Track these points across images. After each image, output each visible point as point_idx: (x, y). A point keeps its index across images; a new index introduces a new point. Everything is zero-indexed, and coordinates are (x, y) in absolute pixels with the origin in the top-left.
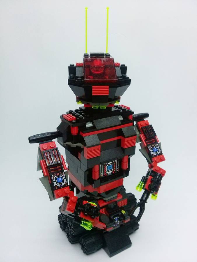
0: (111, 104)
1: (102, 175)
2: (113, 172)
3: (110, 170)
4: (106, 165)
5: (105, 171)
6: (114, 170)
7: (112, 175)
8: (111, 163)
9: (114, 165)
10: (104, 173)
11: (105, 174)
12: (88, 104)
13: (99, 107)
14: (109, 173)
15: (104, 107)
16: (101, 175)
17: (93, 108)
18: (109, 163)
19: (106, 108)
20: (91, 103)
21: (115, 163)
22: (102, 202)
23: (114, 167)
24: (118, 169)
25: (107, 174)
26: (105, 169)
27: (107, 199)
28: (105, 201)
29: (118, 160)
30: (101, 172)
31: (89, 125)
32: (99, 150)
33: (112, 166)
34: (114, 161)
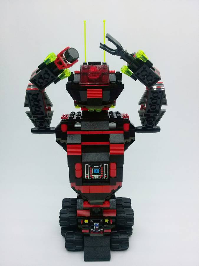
0: (105, 107)
1: (88, 176)
2: (101, 177)
3: (97, 174)
5: (91, 173)
6: (102, 175)
7: (98, 179)
8: (98, 166)
9: (102, 170)
11: (91, 176)
12: (84, 107)
13: (95, 110)
14: (96, 177)
15: (99, 109)
17: (89, 111)
19: (101, 111)
20: (87, 107)
21: (102, 168)
22: (87, 203)
23: (102, 172)
24: (106, 175)
25: (93, 176)
26: (91, 171)
27: (91, 202)
28: (89, 203)
29: (106, 166)
30: (87, 173)
31: (77, 125)
32: (80, 150)
33: (98, 170)
34: (102, 165)
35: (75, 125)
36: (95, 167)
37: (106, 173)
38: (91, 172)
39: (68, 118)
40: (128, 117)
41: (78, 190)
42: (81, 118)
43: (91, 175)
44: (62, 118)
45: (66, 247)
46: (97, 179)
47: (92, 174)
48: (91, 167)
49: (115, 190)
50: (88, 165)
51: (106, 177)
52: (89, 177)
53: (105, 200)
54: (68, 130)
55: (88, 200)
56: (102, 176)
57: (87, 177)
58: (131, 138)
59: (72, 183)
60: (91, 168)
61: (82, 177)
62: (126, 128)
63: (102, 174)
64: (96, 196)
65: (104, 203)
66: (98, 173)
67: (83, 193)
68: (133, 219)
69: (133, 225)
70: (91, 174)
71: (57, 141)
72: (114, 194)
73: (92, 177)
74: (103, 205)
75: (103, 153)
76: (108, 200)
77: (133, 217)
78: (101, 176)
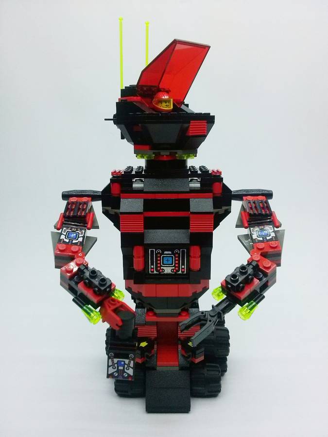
1: (153, 268)
2: (175, 271)
3: (168, 265)
4: (161, 254)
6: (177, 267)
7: (171, 275)
8: (170, 253)
9: (177, 259)
10: (157, 267)
11: (159, 269)
14: (168, 270)
16: (151, 268)
18: (165, 252)
21: (177, 255)
22: (151, 314)
23: (177, 262)
24: (183, 267)
25: (163, 269)
26: (159, 260)
27: (157, 311)
28: (155, 314)
29: (183, 252)
30: (152, 264)
31: (137, 185)
32: (141, 223)
33: (171, 258)
34: (176, 251)
35: (133, 185)
36: (165, 254)
37: (183, 264)
38: (159, 262)
39: (123, 173)
40: (221, 173)
41: (137, 292)
42: (143, 173)
43: (159, 267)
44: (112, 173)
45: (116, 390)
46: (167, 275)
47: (161, 266)
48: (158, 253)
49: (197, 292)
50: (154, 250)
51: (183, 270)
52: (155, 271)
53: (182, 310)
54: (122, 192)
55: (153, 309)
56: (177, 269)
57: (152, 270)
58: (224, 208)
59: (127, 280)
60: (159, 255)
61: (144, 269)
62: (217, 189)
63: (177, 265)
64: (168, 302)
65: (179, 314)
66: (171, 263)
67: (145, 297)
68: (228, 344)
69: (228, 355)
70: (159, 265)
71: (103, 212)
72: (196, 301)
73: (161, 271)
74: (177, 317)
75: (179, 230)
76: (186, 311)
77: (228, 341)
78: (175, 269)
